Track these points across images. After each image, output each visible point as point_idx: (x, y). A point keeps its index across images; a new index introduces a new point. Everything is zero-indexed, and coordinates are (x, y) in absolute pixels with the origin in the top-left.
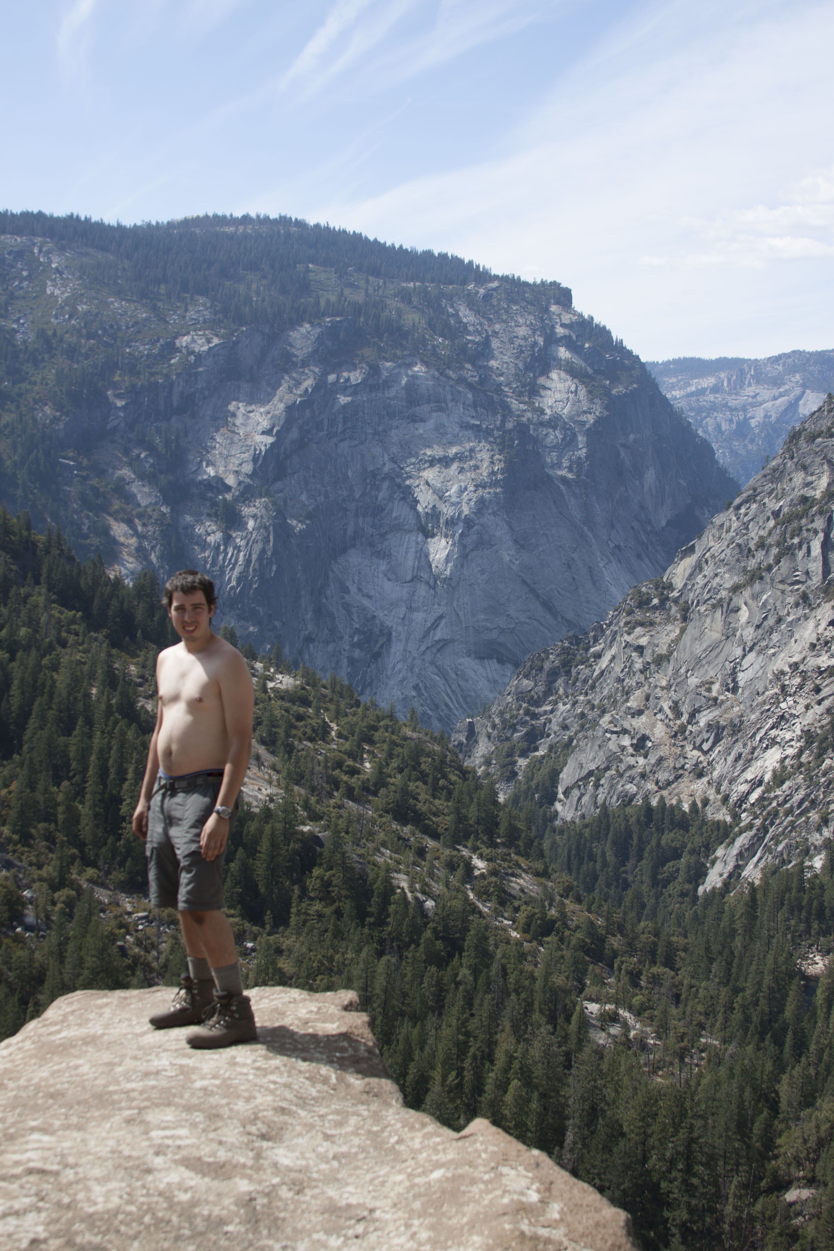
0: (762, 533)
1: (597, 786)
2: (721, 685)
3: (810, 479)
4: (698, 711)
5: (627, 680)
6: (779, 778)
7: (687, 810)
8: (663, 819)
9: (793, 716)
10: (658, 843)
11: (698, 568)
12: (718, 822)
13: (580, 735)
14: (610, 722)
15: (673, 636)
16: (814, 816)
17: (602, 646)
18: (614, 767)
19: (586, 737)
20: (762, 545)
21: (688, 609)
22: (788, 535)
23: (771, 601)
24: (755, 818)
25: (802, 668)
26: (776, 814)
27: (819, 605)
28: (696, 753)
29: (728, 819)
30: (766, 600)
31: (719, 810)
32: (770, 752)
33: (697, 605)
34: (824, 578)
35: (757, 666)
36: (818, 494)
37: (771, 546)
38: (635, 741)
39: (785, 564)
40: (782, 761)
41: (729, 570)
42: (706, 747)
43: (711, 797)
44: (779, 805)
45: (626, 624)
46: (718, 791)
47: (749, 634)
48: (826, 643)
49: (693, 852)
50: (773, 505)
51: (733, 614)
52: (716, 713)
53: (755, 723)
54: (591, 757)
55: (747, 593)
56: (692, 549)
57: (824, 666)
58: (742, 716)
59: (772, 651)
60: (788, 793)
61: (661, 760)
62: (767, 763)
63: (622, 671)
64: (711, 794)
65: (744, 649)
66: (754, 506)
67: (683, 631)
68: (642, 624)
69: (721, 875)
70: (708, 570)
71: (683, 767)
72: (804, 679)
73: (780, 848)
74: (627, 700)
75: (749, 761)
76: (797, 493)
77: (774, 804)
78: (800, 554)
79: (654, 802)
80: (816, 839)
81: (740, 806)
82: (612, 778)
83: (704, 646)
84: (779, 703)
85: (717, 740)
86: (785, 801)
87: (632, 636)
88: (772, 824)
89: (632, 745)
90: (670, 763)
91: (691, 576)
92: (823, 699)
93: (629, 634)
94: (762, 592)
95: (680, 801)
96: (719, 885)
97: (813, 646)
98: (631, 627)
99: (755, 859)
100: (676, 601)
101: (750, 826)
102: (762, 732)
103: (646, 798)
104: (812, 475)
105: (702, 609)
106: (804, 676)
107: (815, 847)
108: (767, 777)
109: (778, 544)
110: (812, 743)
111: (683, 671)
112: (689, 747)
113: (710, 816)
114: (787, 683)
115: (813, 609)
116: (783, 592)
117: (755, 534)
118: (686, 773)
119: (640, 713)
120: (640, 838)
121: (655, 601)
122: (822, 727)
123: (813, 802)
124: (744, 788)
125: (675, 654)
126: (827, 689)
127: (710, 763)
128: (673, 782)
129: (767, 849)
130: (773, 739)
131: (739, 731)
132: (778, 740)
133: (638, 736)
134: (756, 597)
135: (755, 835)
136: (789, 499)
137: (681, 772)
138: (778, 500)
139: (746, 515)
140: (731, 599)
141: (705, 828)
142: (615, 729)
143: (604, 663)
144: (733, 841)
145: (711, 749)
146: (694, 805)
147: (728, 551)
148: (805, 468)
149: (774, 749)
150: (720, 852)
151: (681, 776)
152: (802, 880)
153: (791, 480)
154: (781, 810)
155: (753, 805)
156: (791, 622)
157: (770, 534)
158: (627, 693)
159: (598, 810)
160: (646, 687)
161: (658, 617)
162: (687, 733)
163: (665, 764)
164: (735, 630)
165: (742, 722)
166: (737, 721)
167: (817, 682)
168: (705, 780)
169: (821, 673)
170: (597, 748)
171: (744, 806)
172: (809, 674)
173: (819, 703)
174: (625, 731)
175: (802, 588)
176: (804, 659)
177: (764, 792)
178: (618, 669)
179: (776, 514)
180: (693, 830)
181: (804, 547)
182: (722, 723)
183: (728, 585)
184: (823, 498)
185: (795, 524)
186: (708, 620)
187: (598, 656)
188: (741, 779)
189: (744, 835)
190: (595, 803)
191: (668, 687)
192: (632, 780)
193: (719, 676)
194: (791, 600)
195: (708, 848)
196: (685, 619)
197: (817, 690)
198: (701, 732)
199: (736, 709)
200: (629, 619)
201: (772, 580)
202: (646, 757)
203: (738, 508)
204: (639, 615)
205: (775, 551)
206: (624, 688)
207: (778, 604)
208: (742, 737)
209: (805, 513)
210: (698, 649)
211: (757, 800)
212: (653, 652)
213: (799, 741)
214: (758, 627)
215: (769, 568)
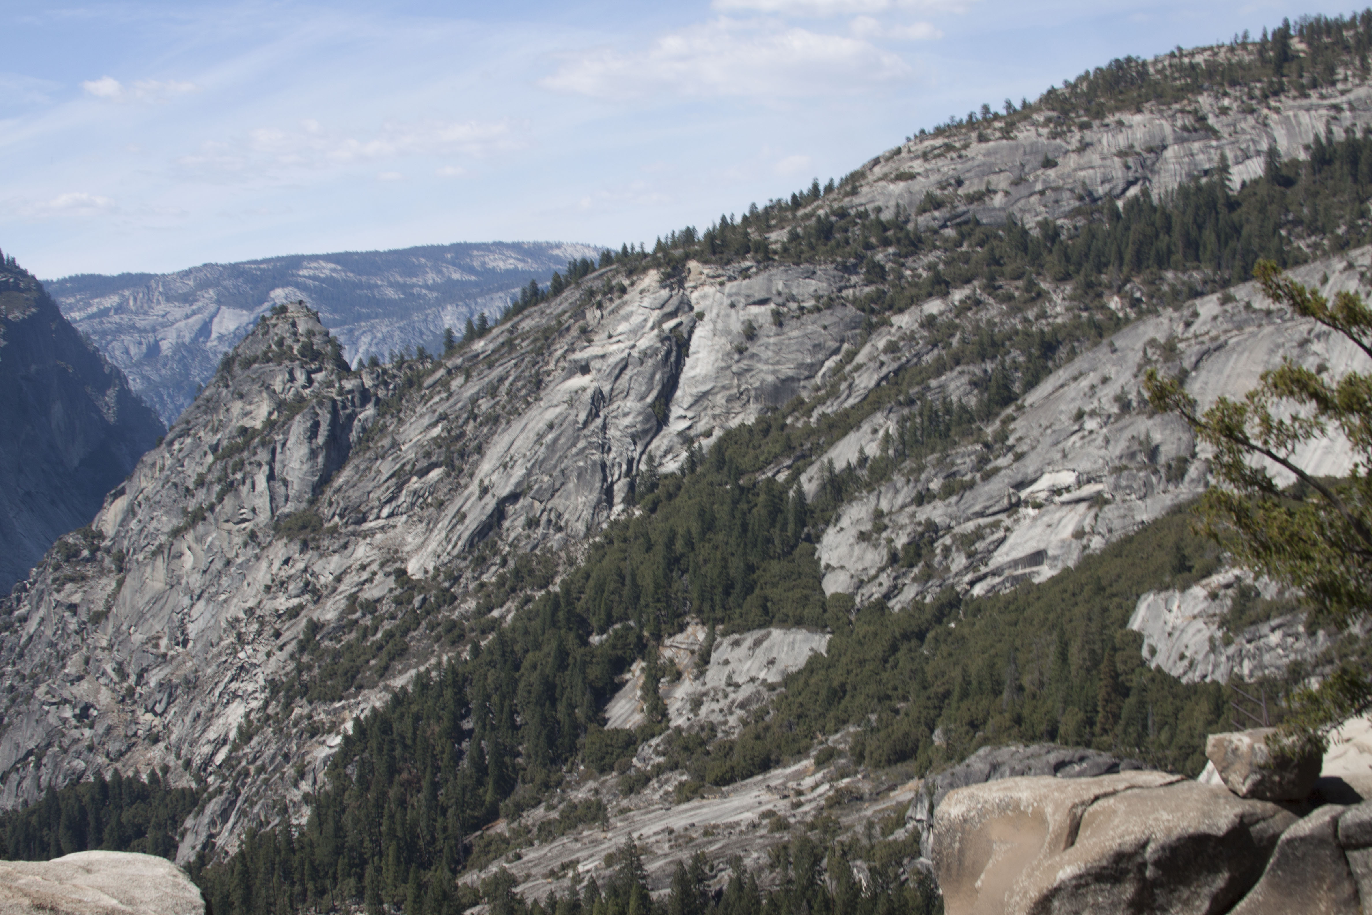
0: (200, 470)
1: (38, 767)
2: (170, 640)
3: (248, 408)
4: (145, 670)
5: (61, 644)
6: (246, 735)
7: (146, 781)
8: (121, 794)
9: (254, 665)
10: (119, 823)
11: (131, 512)
12: (183, 790)
13: (12, 711)
14: (47, 693)
15: (109, 590)
16: (289, 770)
17: (28, 608)
18: (56, 744)
19: (19, 713)
20: (201, 482)
21: (124, 558)
22: (229, 471)
23: (217, 543)
24: (224, 781)
25: (258, 612)
26: (247, 774)
27: (270, 543)
28: (149, 716)
29: (194, 785)
30: (212, 543)
31: (181, 777)
32: (233, 706)
33: (134, 553)
34: (273, 513)
35: (208, 615)
36: (258, 425)
37: (212, 483)
38: (77, 711)
39: (229, 501)
40: (247, 715)
41: (167, 513)
42: (159, 708)
43: (172, 764)
44: (248, 763)
45: (54, 581)
46: (178, 756)
47: (196, 581)
48: (282, 583)
49: (159, 826)
50: (209, 438)
51: (176, 561)
52: (167, 670)
53: (213, 677)
54: (28, 734)
55: (190, 536)
56: (122, 492)
57: (282, 609)
58: (197, 671)
59: (223, 597)
60: (257, 749)
61: (109, 729)
62: (230, 720)
63: (55, 634)
64: (171, 760)
65: (192, 598)
66: (189, 440)
67: (120, 583)
68: (72, 580)
69: (194, 848)
70: (141, 514)
71: (135, 734)
72: (262, 624)
73: (256, 810)
74: (64, 666)
75: (209, 720)
76: (236, 424)
77: (244, 763)
78: (244, 489)
79: (108, 777)
80: (295, 795)
81: (205, 770)
82: (55, 756)
83: (147, 598)
84: (237, 652)
85: (171, 700)
86: (255, 759)
87: (62, 594)
88: (243, 784)
89: (75, 716)
90: (121, 731)
91: (124, 523)
92: (285, 644)
93: (58, 591)
94: (207, 534)
95: (137, 772)
96: (192, 859)
97: (268, 588)
98: (60, 584)
99: (229, 824)
100: (108, 551)
101: (220, 790)
102: (221, 687)
103: (98, 774)
104: (251, 403)
105: (141, 557)
106: (262, 622)
107: (295, 804)
108: (233, 734)
109: (219, 480)
110: (278, 692)
111: (124, 628)
112: (140, 712)
113: (173, 786)
114: (243, 630)
115: (264, 548)
116: (229, 532)
117: (192, 470)
118: (140, 740)
119: (80, 678)
120: (98, 820)
121: (86, 553)
122: (287, 674)
123: (287, 757)
124: (207, 749)
125: (114, 609)
126: (288, 633)
127: (165, 727)
128: (126, 752)
129: (243, 813)
130: (234, 693)
131: (195, 688)
132: (240, 693)
133: (81, 705)
134: (200, 540)
135: (227, 799)
136: (227, 431)
137: (134, 740)
138: (215, 431)
139: (180, 450)
140: (172, 545)
141: (168, 798)
142: (54, 700)
143: (32, 626)
144: (202, 810)
145: (165, 711)
146: (153, 774)
147: (164, 492)
148: (241, 396)
149: (235, 704)
150: (189, 822)
151: (134, 744)
152: (289, 841)
153: (228, 410)
154: (252, 769)
155: (220, 766)
156: (241, 564)
157: (210, 470)
158: (62, 658)
159: (43, 794)
160: (85, 649)
161: (90, 570)
162: (137, 696)
163: (115, 733)
164: (179, 578)
165: (197, 678)
166: (191, 677)
167: (277, 626)
168: (162, 745)
169: (279, 616)
170: (34, 723)
171: (210, 769)
172: (267, 619)
173: (281, 648)
174: (65, 701)
175: (249, 525)
176: (260, 602)
177: (231, 752)
178: (49, 632)
179: (214, 448)
180: (156, 803)
181: (248, 482)
182: (175, 681)
183: (167, 529)
184: (264, 428)
185: (236, 458)
186: (149, 569)
187: (24, 619)
188: (203, 740)
189: (214, 800)
190: (39, 786)
191: (110, 647)
192: (79, 755)
193: (166, 630)
194: (238, 540)
195: (175, 821)
196: (120, 570)
197: (277, 635)
198: (152, 693)
199: (189, 664)
200: (57, 574)
201: (216, 520)
202: (91, 727)
203: (171, 443)
204: (67, 570)
205: (217, 488)
206: (58, 653)
207: (225, 545)
208: (199, 694)
209: (246, 445)
210: (141, 603)
211: (224, 761)
212: (89, 610)
213: (263, 691)
214: (205, 572)
215: (212, 508)
